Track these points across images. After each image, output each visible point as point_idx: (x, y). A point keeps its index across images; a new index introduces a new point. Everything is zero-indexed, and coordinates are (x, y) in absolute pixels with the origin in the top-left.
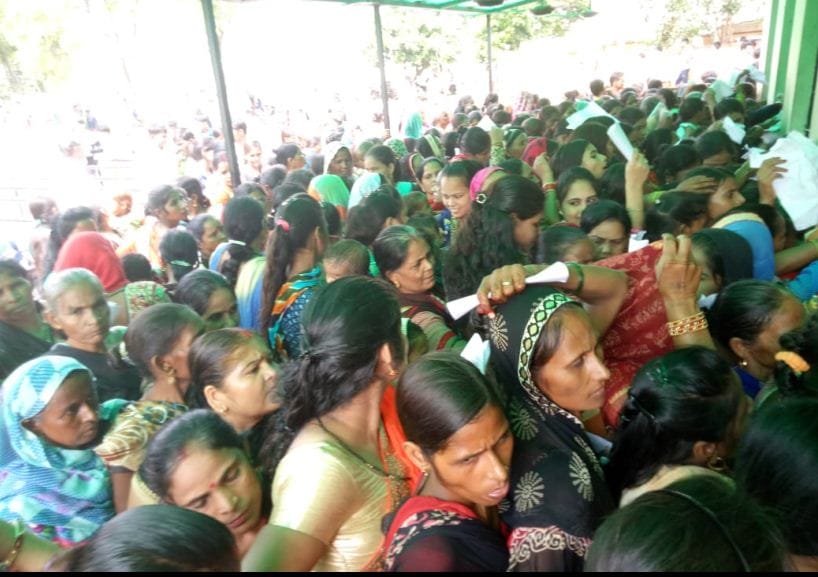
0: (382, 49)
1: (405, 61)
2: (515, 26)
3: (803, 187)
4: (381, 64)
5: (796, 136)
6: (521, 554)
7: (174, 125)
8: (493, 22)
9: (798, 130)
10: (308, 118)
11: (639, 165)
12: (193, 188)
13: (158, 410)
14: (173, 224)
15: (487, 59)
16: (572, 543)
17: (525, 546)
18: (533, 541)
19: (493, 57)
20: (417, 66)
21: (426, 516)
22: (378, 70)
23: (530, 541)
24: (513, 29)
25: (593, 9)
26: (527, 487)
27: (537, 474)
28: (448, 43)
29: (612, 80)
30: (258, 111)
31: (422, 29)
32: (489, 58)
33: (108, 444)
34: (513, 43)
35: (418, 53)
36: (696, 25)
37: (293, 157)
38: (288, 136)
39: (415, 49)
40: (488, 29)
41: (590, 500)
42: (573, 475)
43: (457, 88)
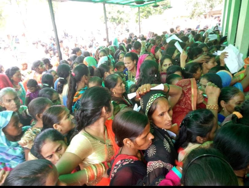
0: (106, 18)
1: (113, 22)
2: (147, 11)
3: (233, 61)
4: (106, 23)
5: (231, 46)
6: (150, 169)
7: (40, 42)
8: (141, 10)
9: (232, 44)
10: (83, 40)
11: (184, 54)
12: (47, 62)
13: (38, 130)
14: (41, 73)
15: (138, 21)
16: (165, 165)
17: (151, 167)
18: (154, 165)
19: (140, 20)
20: (117, 23)
21: (123, 161)
22: (105, 24)
23: (153, 165)
24: (146, 12)
25: (171, 6)
26: (152, 149)
27: (154, 146)
28: (127, 16)
29: (177, 28)
30: (67, 37)
31: (118, 12)
32: (139, 21)
33: (22, 141)
34: (147, 16)
35: (117, 19)
36: (202, 11)
37: (78, 52)
38: (77, 45)
39: (116, 18)
40: (139, 12)
41: (170, 152)
42: (165, 145)
43: (129, 30)
